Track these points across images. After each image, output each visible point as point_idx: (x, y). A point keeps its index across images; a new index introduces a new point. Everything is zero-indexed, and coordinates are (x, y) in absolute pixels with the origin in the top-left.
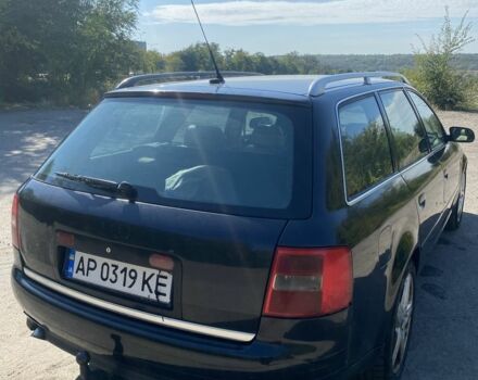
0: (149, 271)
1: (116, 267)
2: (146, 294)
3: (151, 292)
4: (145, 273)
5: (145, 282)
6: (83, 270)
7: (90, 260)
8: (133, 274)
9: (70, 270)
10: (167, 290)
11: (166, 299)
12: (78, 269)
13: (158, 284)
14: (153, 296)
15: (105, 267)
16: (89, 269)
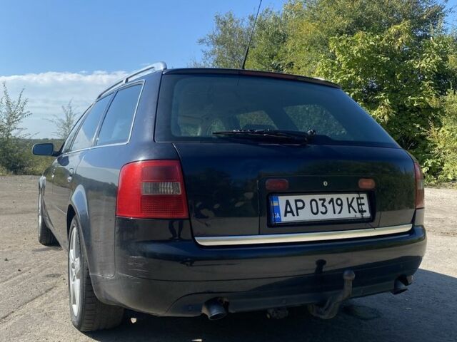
0: (350, 196)
1: (324, 200)
2: (352, 215)
3: (356, 212)
4: (348, 199)
5: (350, 206)
6: (291, 212)
7: (296, 201)
8: (339, 202)
9: (278, 216)
10: (366, 207)
11: (367, 215)
12: (286, 212)
13: (359, 205)
14: (359, 215)
15: (314, 203)
16: (298, 209)
